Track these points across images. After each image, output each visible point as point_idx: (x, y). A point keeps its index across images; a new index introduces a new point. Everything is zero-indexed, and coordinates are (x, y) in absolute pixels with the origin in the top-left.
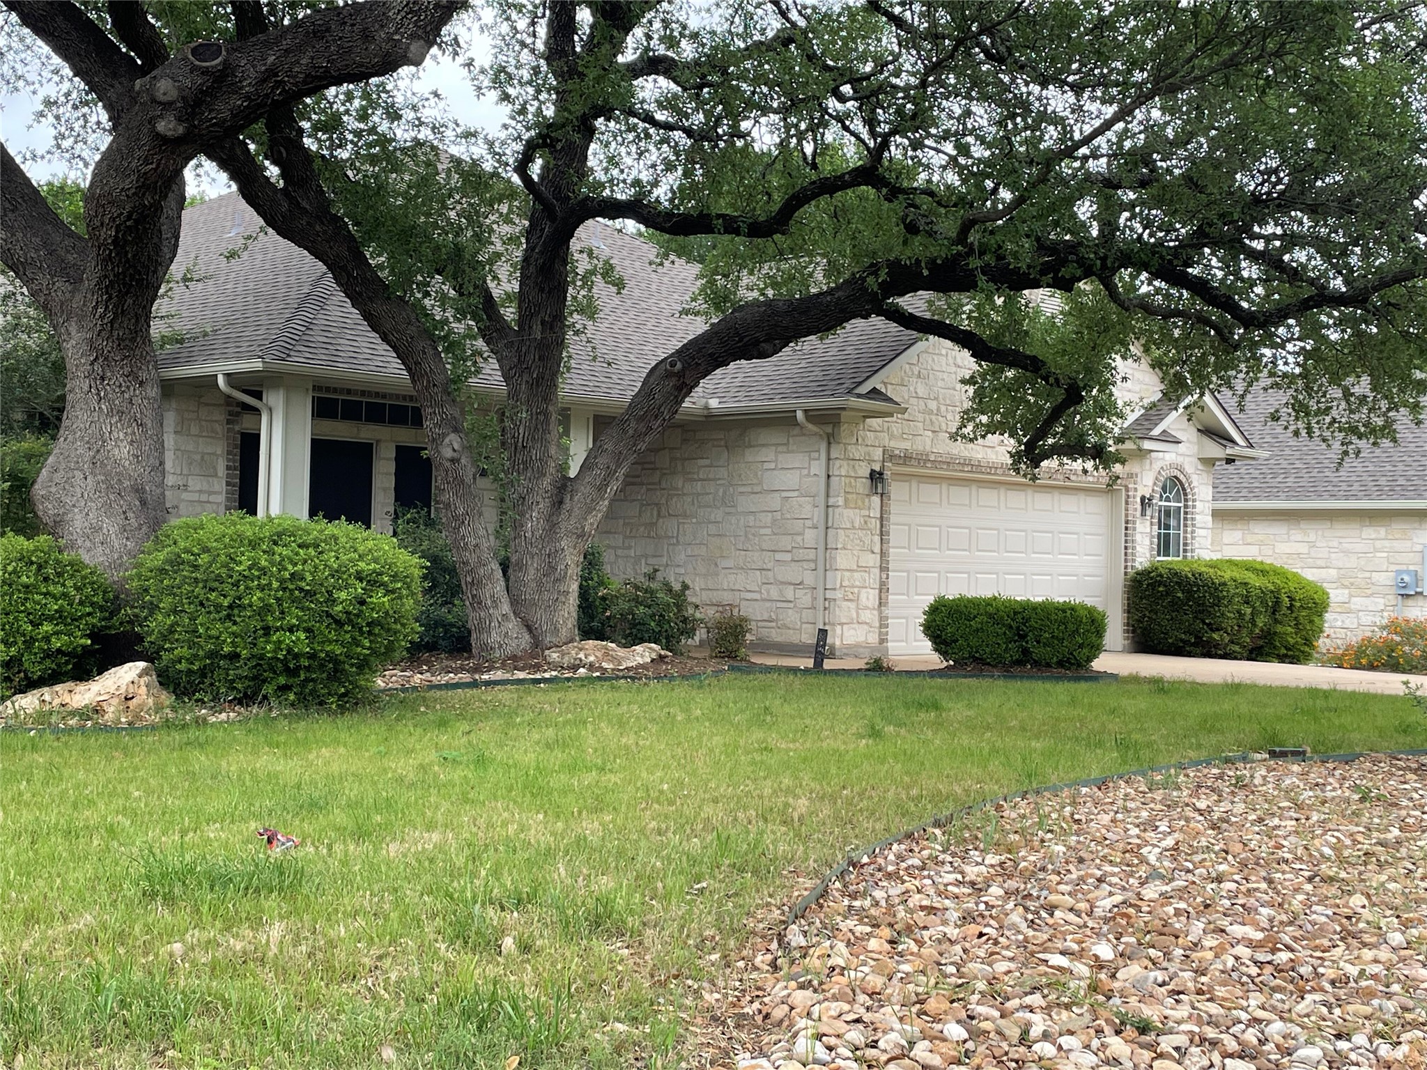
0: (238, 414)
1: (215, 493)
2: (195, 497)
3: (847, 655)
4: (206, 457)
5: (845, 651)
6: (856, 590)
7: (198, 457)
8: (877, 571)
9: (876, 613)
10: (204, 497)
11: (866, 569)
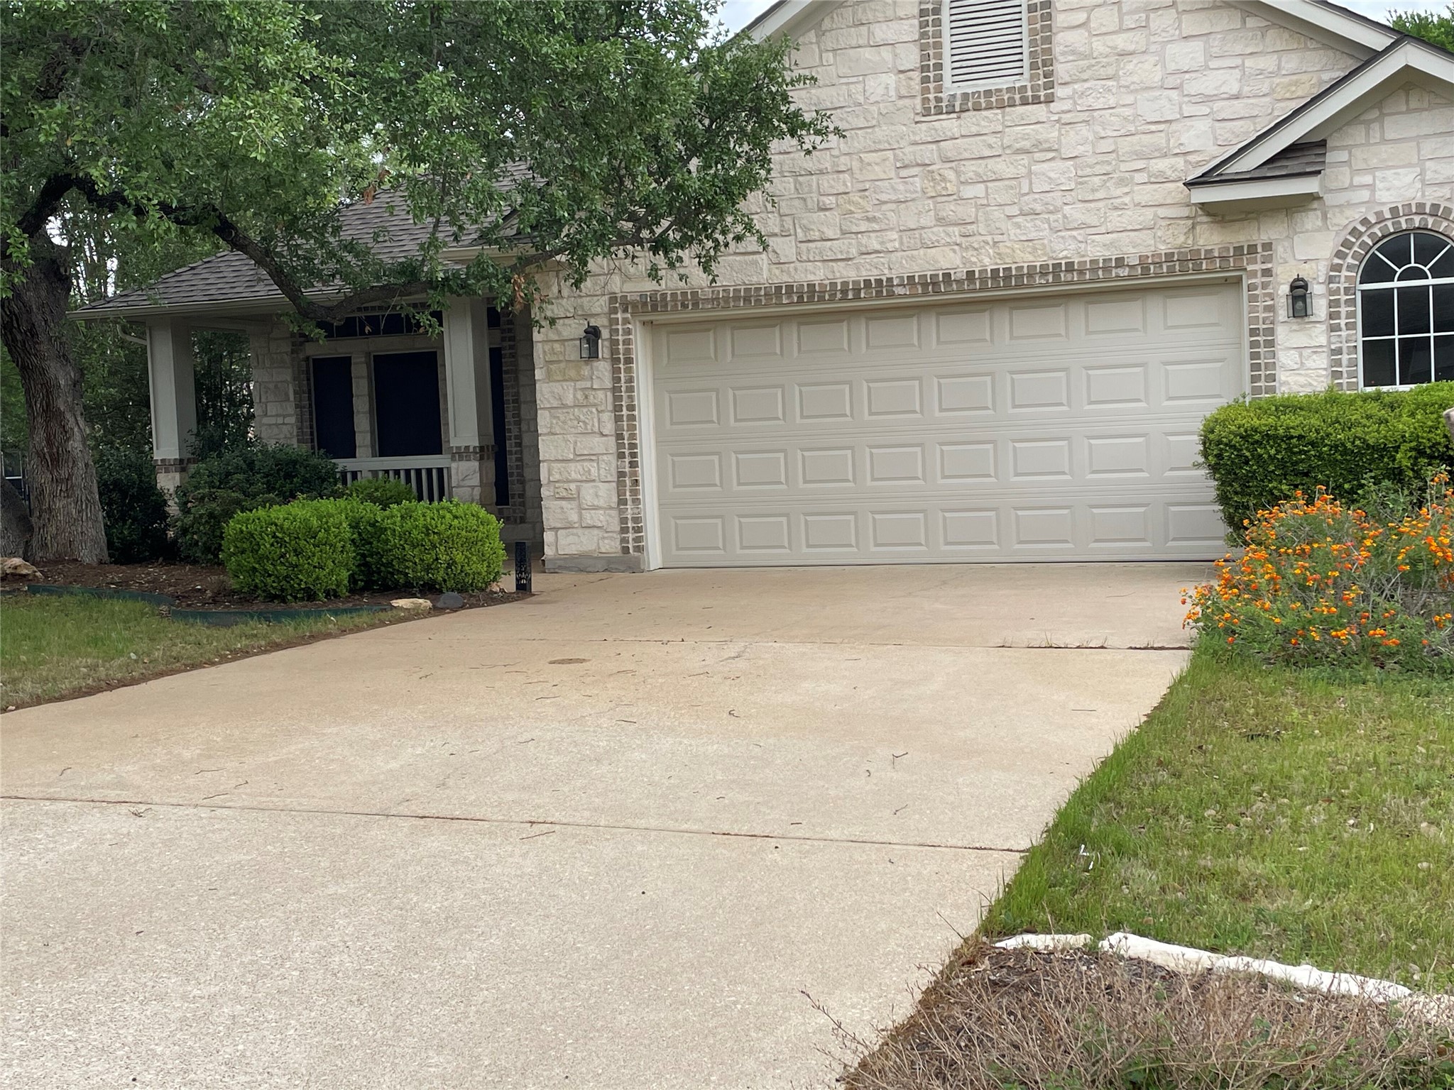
0: (302, 344)
1: (289, 415)
2: (273, 421)
3: (560, 567)
4: (279, 385)
5: (559, 563)
6: (573, 486)
7: (271, 386)
8: (613, 459)
9: (614, 513)
10: (280, 420)
11: (593, 457)
